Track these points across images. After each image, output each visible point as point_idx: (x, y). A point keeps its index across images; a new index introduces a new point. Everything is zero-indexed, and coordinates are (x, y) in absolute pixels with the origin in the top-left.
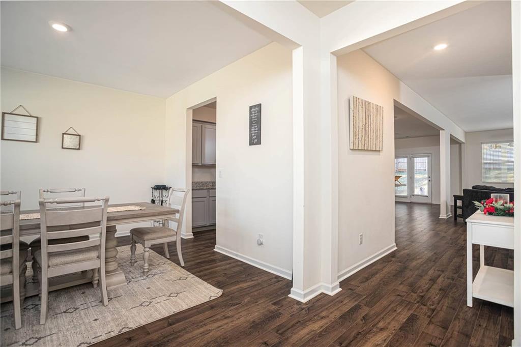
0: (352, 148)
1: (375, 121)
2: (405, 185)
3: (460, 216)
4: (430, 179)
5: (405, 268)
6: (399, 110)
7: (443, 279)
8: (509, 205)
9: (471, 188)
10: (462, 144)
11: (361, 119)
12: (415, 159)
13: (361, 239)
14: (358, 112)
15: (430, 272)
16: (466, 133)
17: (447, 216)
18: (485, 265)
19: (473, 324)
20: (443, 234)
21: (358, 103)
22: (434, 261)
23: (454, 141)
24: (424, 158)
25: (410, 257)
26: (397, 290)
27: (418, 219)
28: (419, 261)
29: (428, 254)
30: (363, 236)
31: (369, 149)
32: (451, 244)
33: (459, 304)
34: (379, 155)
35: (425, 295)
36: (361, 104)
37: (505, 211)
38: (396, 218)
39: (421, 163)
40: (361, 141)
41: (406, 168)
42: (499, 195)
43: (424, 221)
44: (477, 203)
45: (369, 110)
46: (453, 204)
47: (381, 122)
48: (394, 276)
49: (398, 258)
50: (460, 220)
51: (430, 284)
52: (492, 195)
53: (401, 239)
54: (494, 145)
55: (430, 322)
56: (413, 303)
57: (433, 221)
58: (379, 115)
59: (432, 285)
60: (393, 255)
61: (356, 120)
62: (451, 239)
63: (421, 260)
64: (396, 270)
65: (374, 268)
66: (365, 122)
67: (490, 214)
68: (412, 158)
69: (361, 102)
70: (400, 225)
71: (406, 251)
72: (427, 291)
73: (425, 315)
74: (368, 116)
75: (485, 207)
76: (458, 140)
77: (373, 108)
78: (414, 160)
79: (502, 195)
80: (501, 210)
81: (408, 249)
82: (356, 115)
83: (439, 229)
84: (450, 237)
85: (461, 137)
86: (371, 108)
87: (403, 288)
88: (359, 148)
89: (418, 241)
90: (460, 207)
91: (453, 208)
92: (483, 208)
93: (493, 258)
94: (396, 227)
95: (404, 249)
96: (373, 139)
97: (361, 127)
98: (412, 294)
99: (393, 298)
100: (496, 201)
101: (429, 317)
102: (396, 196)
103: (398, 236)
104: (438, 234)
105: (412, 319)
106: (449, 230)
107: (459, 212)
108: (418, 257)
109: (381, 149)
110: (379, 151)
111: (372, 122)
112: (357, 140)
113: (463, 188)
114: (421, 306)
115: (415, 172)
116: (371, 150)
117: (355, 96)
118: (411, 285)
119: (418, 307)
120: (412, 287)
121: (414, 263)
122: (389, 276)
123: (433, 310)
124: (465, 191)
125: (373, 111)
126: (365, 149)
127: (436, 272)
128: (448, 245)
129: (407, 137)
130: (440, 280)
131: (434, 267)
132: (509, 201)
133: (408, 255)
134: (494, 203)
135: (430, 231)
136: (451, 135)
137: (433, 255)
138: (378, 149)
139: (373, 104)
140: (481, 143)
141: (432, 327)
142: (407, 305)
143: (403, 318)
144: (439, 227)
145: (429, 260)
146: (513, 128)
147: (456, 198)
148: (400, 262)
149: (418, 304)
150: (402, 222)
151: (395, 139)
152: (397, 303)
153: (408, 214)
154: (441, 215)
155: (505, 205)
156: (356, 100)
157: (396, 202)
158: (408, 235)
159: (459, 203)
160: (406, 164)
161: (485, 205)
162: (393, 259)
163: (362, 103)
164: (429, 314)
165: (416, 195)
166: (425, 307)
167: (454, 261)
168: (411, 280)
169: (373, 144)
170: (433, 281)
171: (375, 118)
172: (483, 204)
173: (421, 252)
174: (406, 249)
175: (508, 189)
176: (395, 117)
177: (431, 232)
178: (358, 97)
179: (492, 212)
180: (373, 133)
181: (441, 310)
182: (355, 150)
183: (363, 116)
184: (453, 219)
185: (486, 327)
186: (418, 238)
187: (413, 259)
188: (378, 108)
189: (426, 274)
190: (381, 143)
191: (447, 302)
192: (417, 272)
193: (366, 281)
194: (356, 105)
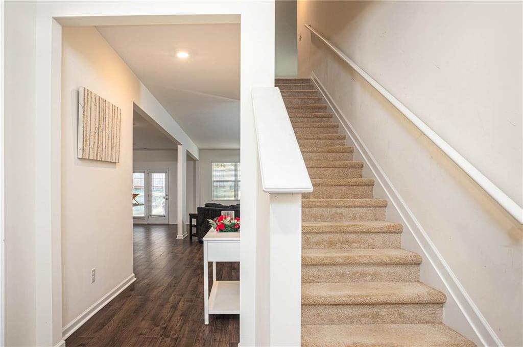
0: (81, 157)
1: (110, 126)
2: (142, 205)
3: (195, 235)
4: (167, 197)
5: (146, 300)
6: (138, 115)
7: (183, 303)
8: (235, 221)
9: (204, 206)
10: (196, 162)
11: (93, 120)
12: (153, 174)
13: (94, 275)
14: (89, 110)
15: (171, 299)
16: (200, 150)
17: (184, 236)
18: (217, 280)
19: (210, 341)
20: (180, 256)
21: (89, 97)
22: (174, 286)
23: (189, 157)
24: (161, 174)
25: (151, 287)
26: (139, 328)
27: (156, 242)
28: (160, 289)
29: (168, 280)
30: (96, 271)
31: (103, 160)
32: (188, 265)
33: (198, 325)
34: (115, 168)
35: (167, 325)
36: (94, 100)
37: (231, 227)
38: (134, 244)
39: (159, 179)
40: (93, 149)
41: (143, 185)
42: (226, 212)
43: (162, 244)
44: (211, 221)
45: (105, 110)
46: (189, 223)
47: (118, 128)
48: (134, 312)
49: (138, 290)
50: (195, 239)
51: (172, 312)
52: (223, 212)
53: (140, 268)
54: (220, 164)
56: (156, 338)
57: (171, 243)
58: (116, 119)
59: (174, 312)
60: (132, 288)
61: (87, 120)
62: (188, 259)
63: (161, 288)
64: (137, 305)
65: (111, 308)
66: (99, 125)
67: (221, 231)
68: (150, 174)
69: (93, 97)
70: (138, 251)
71: (146, 281)
72: (169, 321)
74: (102, 116)
75: (217, 224)
76: (194, 158)
77: (109, 108)
78: (151, 176)
79: (230, 212)
80: (229, 226)
81: (148, 277)
82: (87, 113)
83: (176, 251)
84: (187, 258)
85: (195, 154)
86: (107, 109)
87: (145, 325)
88: (90, 158)
89: (158, 267)
90: (195, 226)
91: (189, 227)
92: (215, 225)
93: (221, 272)
94: (134, 254)
95: (143, 279)
96: (108, 148)
97: (93, 130)
98: (155, 328)
99: (134, 340)
100: (225, 218)
102: (134, 218)
103: (137, 264)
104: (177, 256)
106: (186, 250)
107: (194, 230)
108: (158, 285)
109: (117, 161)
110: (115, 163)
111: (107, 126)
112: (88, 147)
113: (198, 206)
114: (165, 339)
115: (153, 190)
116: (105, 161)
117: (87, 88)
118: (154, 318)
119: (161, 341)
120: (155, 321)
121: (155, 293)
122: (129, 314)
123: (176, 339)
124: (199, 209)
125: (109, 112)
126: (98, 159)
127: (177, 297)
128: (185, 266)
129: (145, 149)
130: (181, 304)
131: (175, 293)
132: (234, 217)
133: (148, 284)
134: (224, 220)
135: (168, 254)
136: (187, 151)
137: (172, 280)
138: (114, 161)
139: (109, 103)
140: (212, 162)
142: (151, 342)
144: (177, 249)
145: (170, 286)
146: (239, 150)
147: (192, 216)
148: (141, 295)
149: (161, 338)
150: (140, 247)
151: (134, 150)
153: (147, 238)
154: (178, 236)
155: (232, 221)
156: (88, 94)
157: (135, 225)
158: (147, 261)
159: (194, 222)
160: (143, 180)
161: (217, 223)
162: (132, 293)
163: (95, 98)
164: (172, 345)
165: (154, 215)
166: (169, 339)
167: (191, 282)
168: (153, 312)
169: (108, 154)
170: (174, 307)
171: (111, 123)
172: (215, 221)
173: (161, 278)
174: (146, 278)
175: (231, 206)
176: (134, 124)
177: (170, 255)
178: (90, 90)
179: (222, 228)
180: (108, 139)
182: (85, 159)
183: (96, 115)
184: (189, 239)
185: (220, 339)
186: (158, 263)
187: (154, 288)
188: (115, 110)
189: (168, 302)
190: (118, 153)
191: (187, 327)
192: (158, 302)
193: (101, 329)
194: (88, 101)
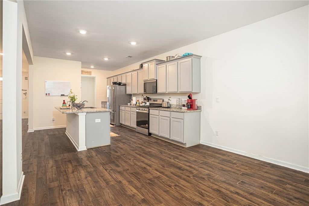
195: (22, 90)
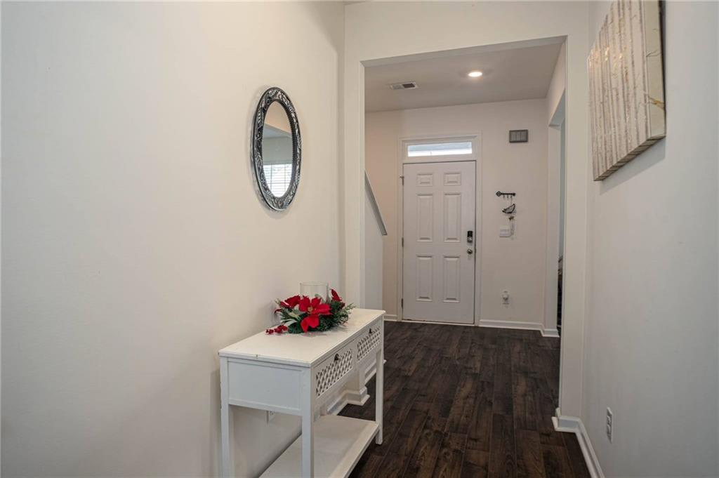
35: (440, 450)
55: (427, 412)
73: (433, 419)
101: (429, 418)
105: (446, 412)
114: (440, 430)
119: (444, 427)
123: (425, 427)
141: (425, 409)
142: (457, 428)
143: (454, 412)
149: (445, 430)
152: (470, 427)
164: (430, 421)
166: (435, 429)
181: (417, 429)
191: (410, 443)
195: (499, 194)
